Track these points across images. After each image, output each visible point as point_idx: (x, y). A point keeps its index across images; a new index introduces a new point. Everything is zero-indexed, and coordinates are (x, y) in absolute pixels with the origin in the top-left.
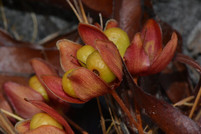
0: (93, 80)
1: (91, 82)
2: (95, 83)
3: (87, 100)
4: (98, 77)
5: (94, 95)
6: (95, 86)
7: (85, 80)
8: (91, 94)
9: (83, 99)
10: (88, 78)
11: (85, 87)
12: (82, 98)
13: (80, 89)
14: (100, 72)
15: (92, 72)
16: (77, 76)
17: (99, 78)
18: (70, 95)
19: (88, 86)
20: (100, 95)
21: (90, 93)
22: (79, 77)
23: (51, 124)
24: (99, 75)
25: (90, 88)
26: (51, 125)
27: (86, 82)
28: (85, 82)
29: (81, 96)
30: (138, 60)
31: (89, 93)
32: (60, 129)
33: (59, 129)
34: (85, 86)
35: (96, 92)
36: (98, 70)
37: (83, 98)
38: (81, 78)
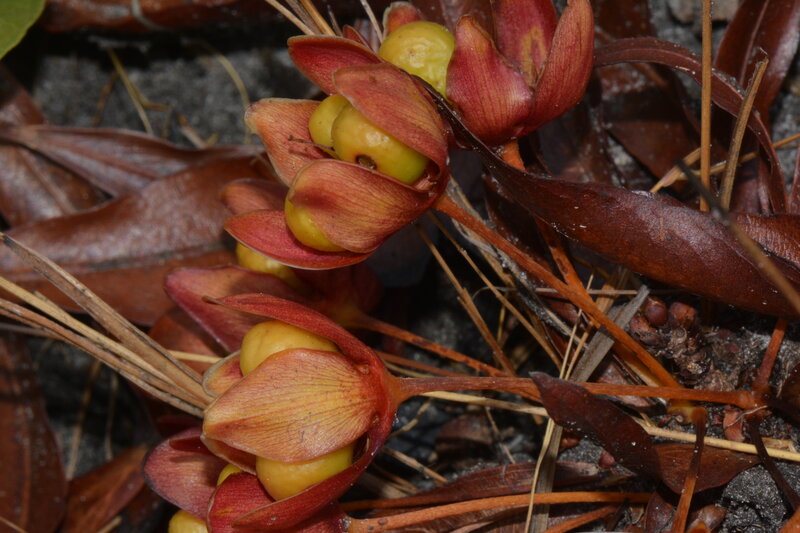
0: (363, 186)
1: (362, 194)
2: (374, 194)
3: (370, 247)
4: (374, 172)
5: (385, 226)
6: (379, 202)
7: (341, 194)
8: (376, 226)
9: (360, 249)
10: (349, 184)
11: (350, 214)
12: (354, 248)
13: (340, 225)
14: (374, 157)
15: (353, 165)
16: (313, 189)
17: (377, 176)
18: (320, 249)
19: (357, 207)
20: (402, 222)
21: (370, 224)
22: (322, 190)
23: (295, 346)
24: (376, 168)
25: (366, 210)
26: (297, 349)
27: (347, 197)
28: (343, 198)
29: (349, 241)
30: (493, 93)
31: (367, 225)
32: (326, 353)
33: (322, 352)
34: (349, 209)
35: (387, 218)
36: (369, 154)
37: (358, 246)
38: (328, 192)
